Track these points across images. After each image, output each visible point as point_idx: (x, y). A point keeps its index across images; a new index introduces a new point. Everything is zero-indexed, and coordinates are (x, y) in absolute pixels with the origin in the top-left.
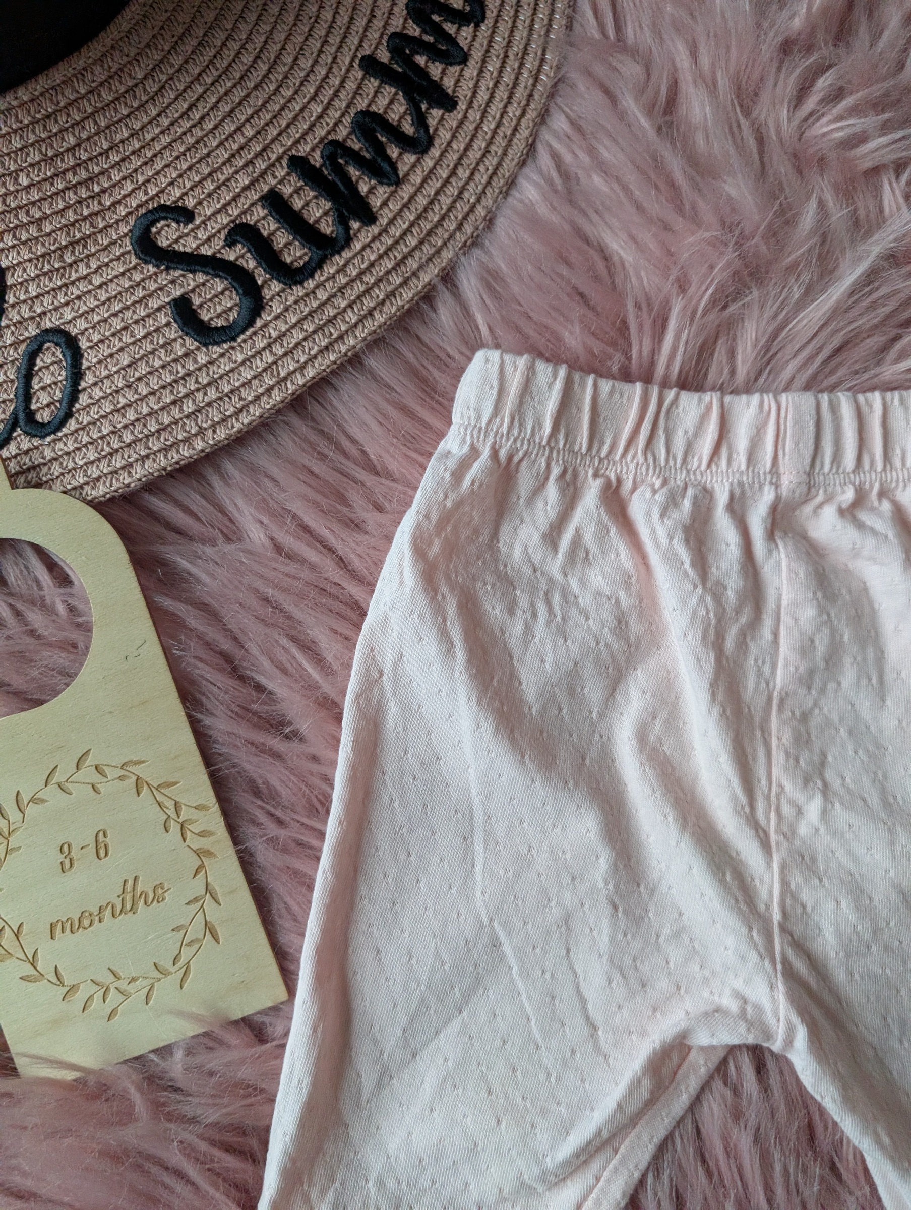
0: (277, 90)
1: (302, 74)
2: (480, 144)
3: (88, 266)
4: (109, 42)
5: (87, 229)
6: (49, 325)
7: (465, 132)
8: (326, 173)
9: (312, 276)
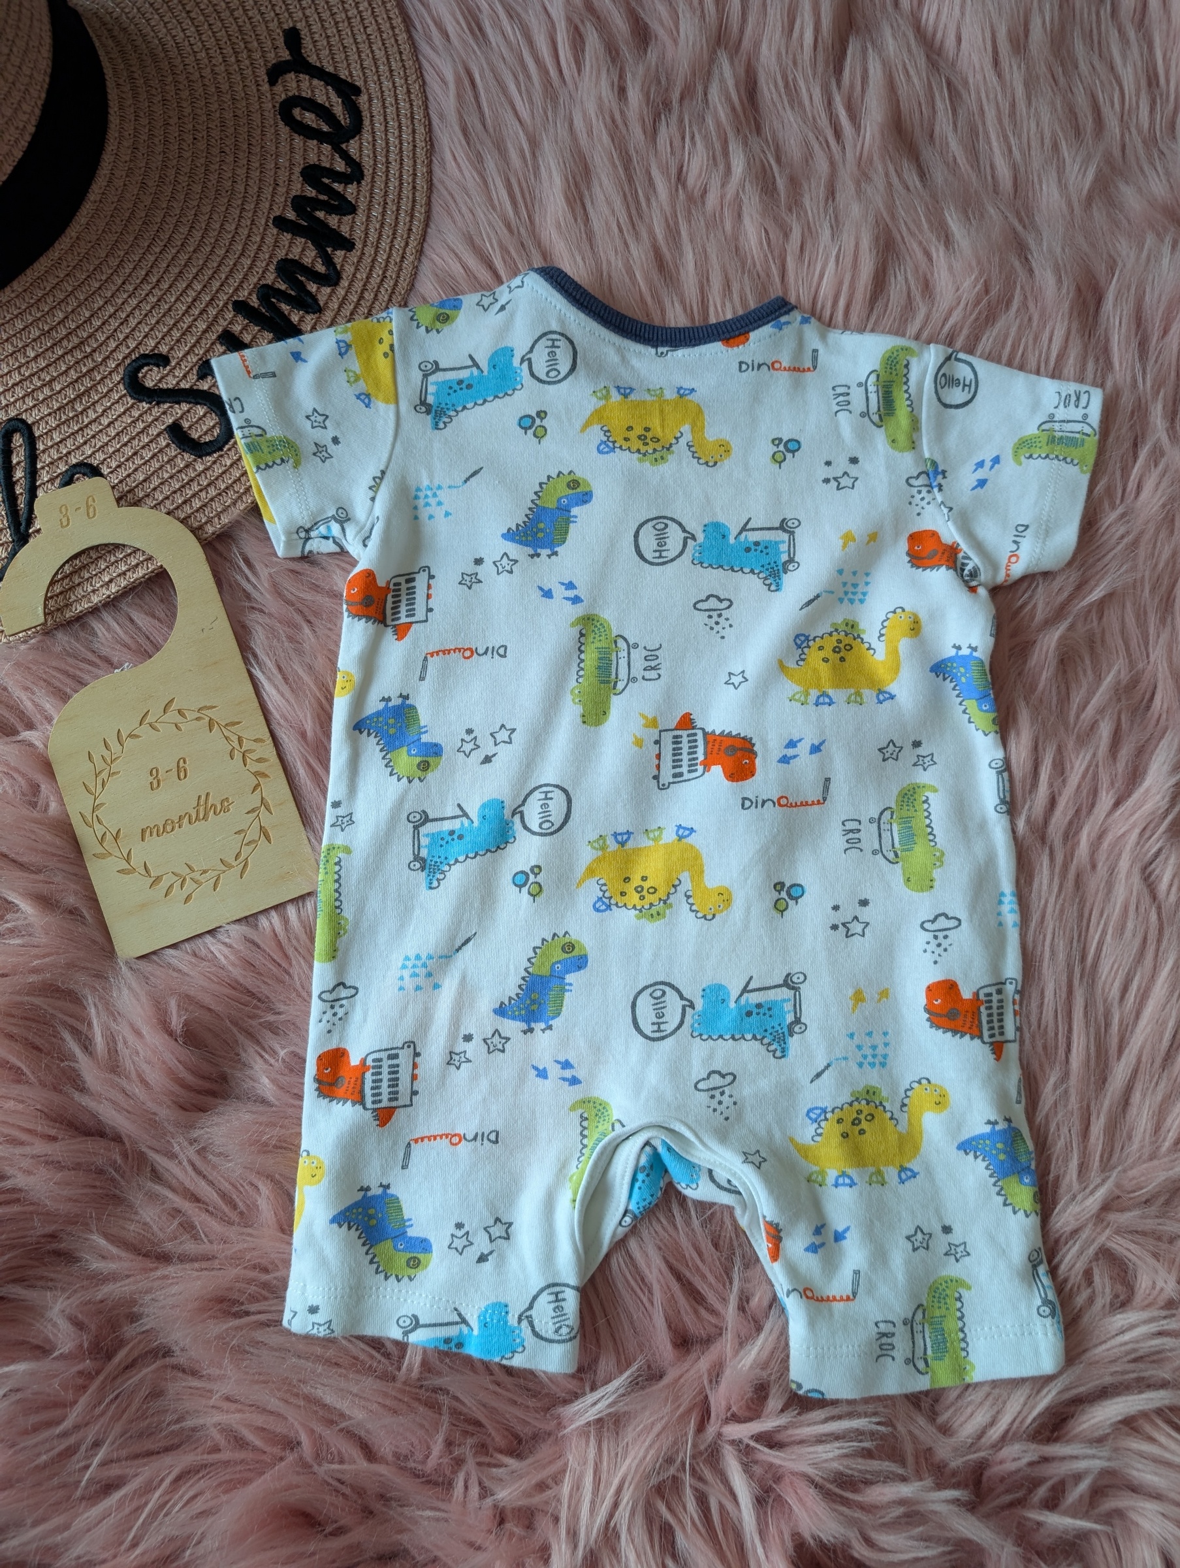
0: (212, 251)
2: (378, 271)
3: (95, 412)
4: (74, 234)
5: (88, 383)
6: (74, 461)
7: (365, 265)
8: (263, 310)
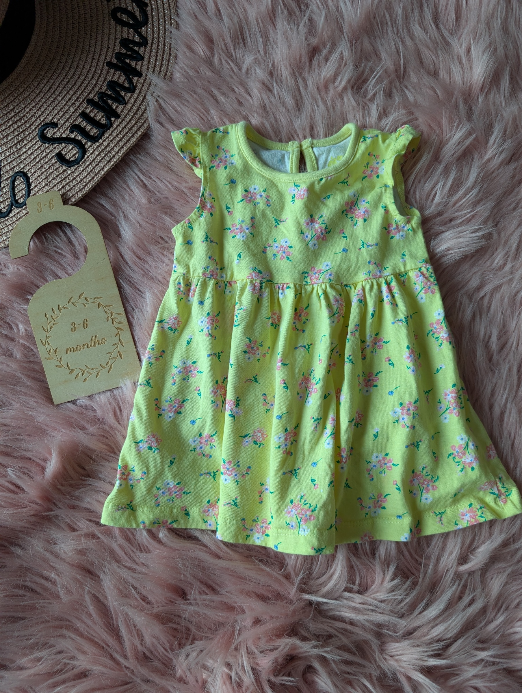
3: (25, 148)
4: (18, 72)
5: (22, 136)
6: (16, 170)
7: (146, 83)
8: (100, 103)
9: (101, 138)
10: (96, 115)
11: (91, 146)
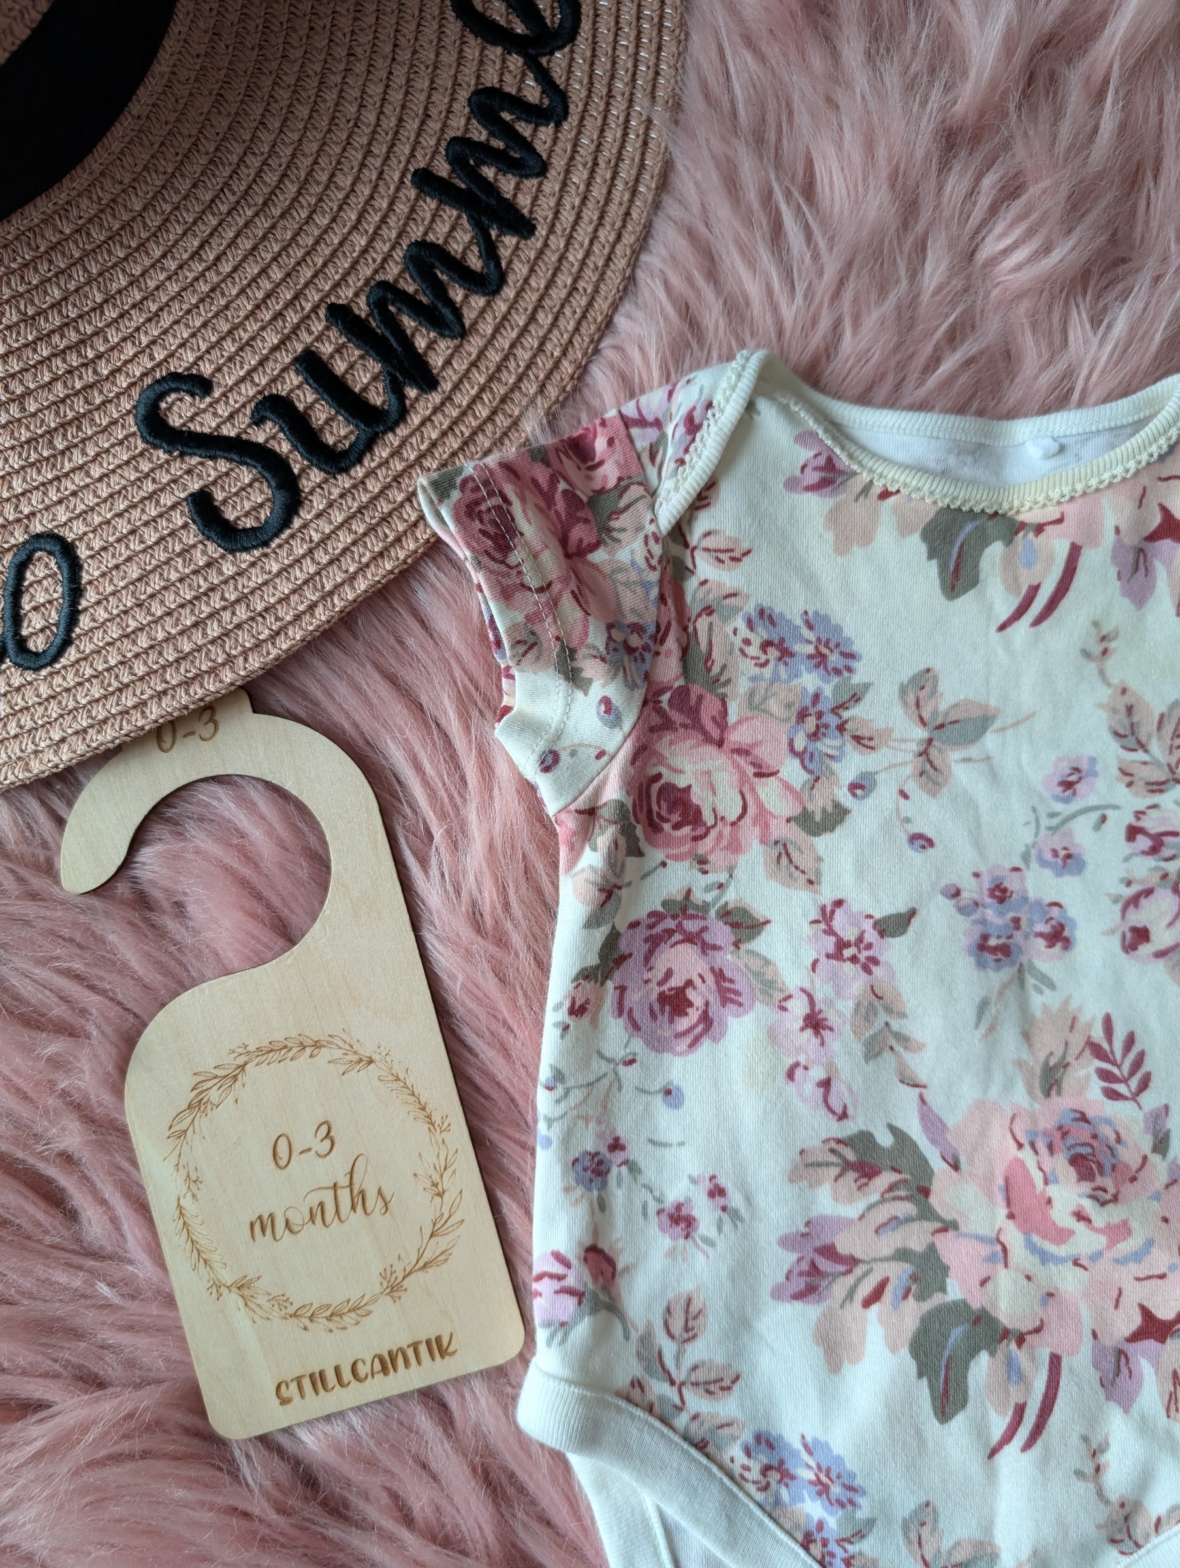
0: (310, 217)
1: (341, 196)
2: (565, 279)
3: (84, 453)
4: (96, 168)
5: (81, 406)
6: (38, 528)
7: (546, 264)
8: (374, 324)
9: (359, 461)
10: (351, 366)
11: (320, 486)
